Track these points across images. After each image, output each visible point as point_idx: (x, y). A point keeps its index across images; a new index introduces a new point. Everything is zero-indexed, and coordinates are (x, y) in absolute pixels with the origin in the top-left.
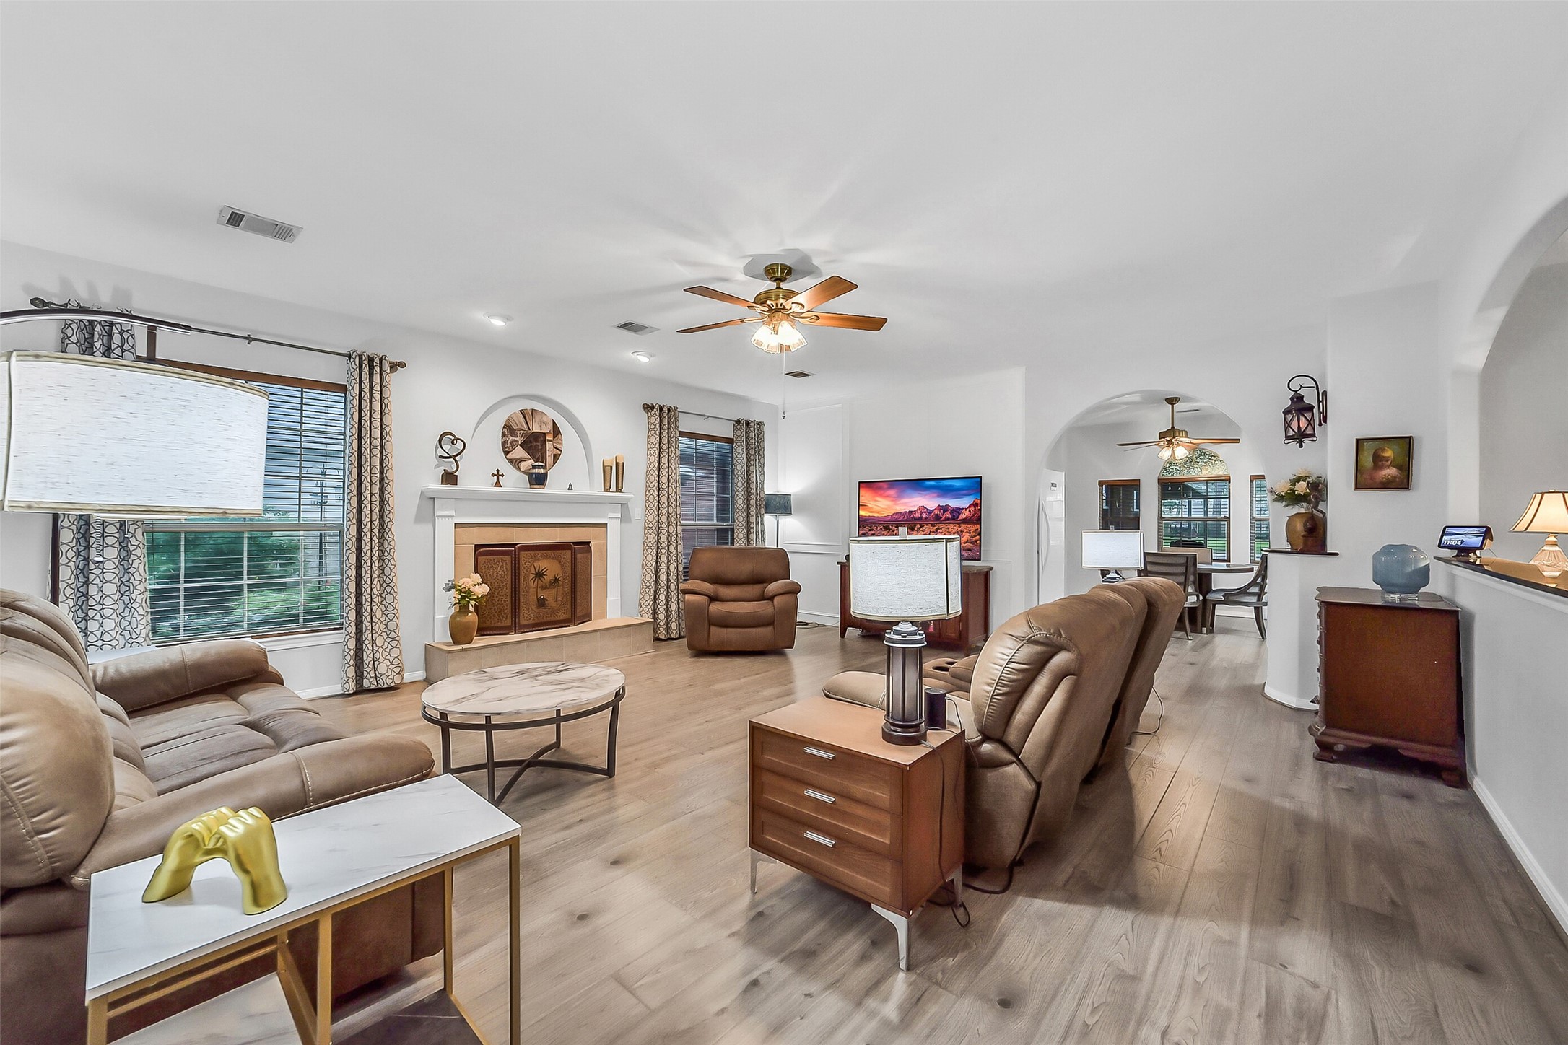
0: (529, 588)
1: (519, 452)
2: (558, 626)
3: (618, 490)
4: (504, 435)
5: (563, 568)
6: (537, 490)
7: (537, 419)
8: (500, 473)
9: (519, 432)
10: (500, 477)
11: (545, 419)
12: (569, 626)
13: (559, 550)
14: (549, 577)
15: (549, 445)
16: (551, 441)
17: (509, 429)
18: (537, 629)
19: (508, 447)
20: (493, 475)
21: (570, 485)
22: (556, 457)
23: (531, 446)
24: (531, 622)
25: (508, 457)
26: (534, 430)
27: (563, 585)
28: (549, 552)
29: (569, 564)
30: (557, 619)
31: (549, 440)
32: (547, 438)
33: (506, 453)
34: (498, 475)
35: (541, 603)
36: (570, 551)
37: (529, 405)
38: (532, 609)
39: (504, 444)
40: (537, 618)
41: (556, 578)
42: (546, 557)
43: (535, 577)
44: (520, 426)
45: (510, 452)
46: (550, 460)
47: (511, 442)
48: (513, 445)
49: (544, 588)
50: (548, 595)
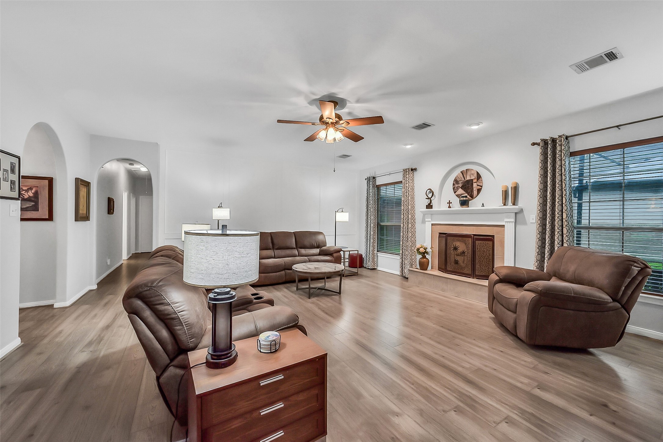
0: (451, 254)
1: (460, 191)
2: (464, 276)
3: (514, 204)
4: (454, 185)
5: (467, 247)
6: (465, 208)
7: (469, 173)
8: (450, 202)
9: (460, 182)
10: (450, 204)
11: (472, 172)
12: (470, 278)
13: (464, 237)
14: (460, 250)
15: (475, 185)
16: (476, 182)
17: (456, 181)
18: (454, 274)
19: (455, 190)
20: (448, 203)
21: (483, 204)
22: (479, 191)
23: (466, 187)
24: (450, 269)
25: (455, 194)
26: (467, 179)
27: (467, 256)
28: (460, 238)
29: (470, 246)
30: (463, 272)
31: (475, 182)
32: (474, 181)
33: (455, 192)
34: (449, 203)
35: (456, 262)
36: (471, 239)
37: (464, 168)
38: (452, 264)
39: (454, 188)
40: (454, 269)
41: (463, 252)
42: (459, 241)
43: (454, 249)
44: (460, 179)
45: (456, 192)
46: (475, 192)
47: (457, 187)
48: (458, 188)
49: (458, 255)
50: (460, 259)
